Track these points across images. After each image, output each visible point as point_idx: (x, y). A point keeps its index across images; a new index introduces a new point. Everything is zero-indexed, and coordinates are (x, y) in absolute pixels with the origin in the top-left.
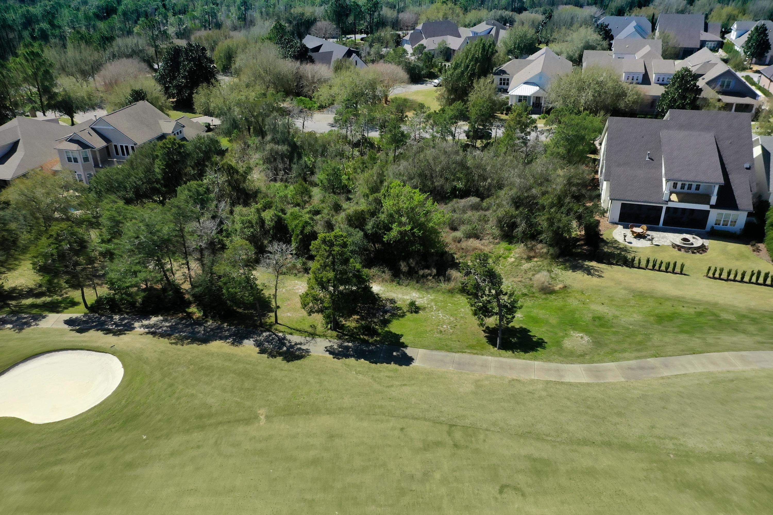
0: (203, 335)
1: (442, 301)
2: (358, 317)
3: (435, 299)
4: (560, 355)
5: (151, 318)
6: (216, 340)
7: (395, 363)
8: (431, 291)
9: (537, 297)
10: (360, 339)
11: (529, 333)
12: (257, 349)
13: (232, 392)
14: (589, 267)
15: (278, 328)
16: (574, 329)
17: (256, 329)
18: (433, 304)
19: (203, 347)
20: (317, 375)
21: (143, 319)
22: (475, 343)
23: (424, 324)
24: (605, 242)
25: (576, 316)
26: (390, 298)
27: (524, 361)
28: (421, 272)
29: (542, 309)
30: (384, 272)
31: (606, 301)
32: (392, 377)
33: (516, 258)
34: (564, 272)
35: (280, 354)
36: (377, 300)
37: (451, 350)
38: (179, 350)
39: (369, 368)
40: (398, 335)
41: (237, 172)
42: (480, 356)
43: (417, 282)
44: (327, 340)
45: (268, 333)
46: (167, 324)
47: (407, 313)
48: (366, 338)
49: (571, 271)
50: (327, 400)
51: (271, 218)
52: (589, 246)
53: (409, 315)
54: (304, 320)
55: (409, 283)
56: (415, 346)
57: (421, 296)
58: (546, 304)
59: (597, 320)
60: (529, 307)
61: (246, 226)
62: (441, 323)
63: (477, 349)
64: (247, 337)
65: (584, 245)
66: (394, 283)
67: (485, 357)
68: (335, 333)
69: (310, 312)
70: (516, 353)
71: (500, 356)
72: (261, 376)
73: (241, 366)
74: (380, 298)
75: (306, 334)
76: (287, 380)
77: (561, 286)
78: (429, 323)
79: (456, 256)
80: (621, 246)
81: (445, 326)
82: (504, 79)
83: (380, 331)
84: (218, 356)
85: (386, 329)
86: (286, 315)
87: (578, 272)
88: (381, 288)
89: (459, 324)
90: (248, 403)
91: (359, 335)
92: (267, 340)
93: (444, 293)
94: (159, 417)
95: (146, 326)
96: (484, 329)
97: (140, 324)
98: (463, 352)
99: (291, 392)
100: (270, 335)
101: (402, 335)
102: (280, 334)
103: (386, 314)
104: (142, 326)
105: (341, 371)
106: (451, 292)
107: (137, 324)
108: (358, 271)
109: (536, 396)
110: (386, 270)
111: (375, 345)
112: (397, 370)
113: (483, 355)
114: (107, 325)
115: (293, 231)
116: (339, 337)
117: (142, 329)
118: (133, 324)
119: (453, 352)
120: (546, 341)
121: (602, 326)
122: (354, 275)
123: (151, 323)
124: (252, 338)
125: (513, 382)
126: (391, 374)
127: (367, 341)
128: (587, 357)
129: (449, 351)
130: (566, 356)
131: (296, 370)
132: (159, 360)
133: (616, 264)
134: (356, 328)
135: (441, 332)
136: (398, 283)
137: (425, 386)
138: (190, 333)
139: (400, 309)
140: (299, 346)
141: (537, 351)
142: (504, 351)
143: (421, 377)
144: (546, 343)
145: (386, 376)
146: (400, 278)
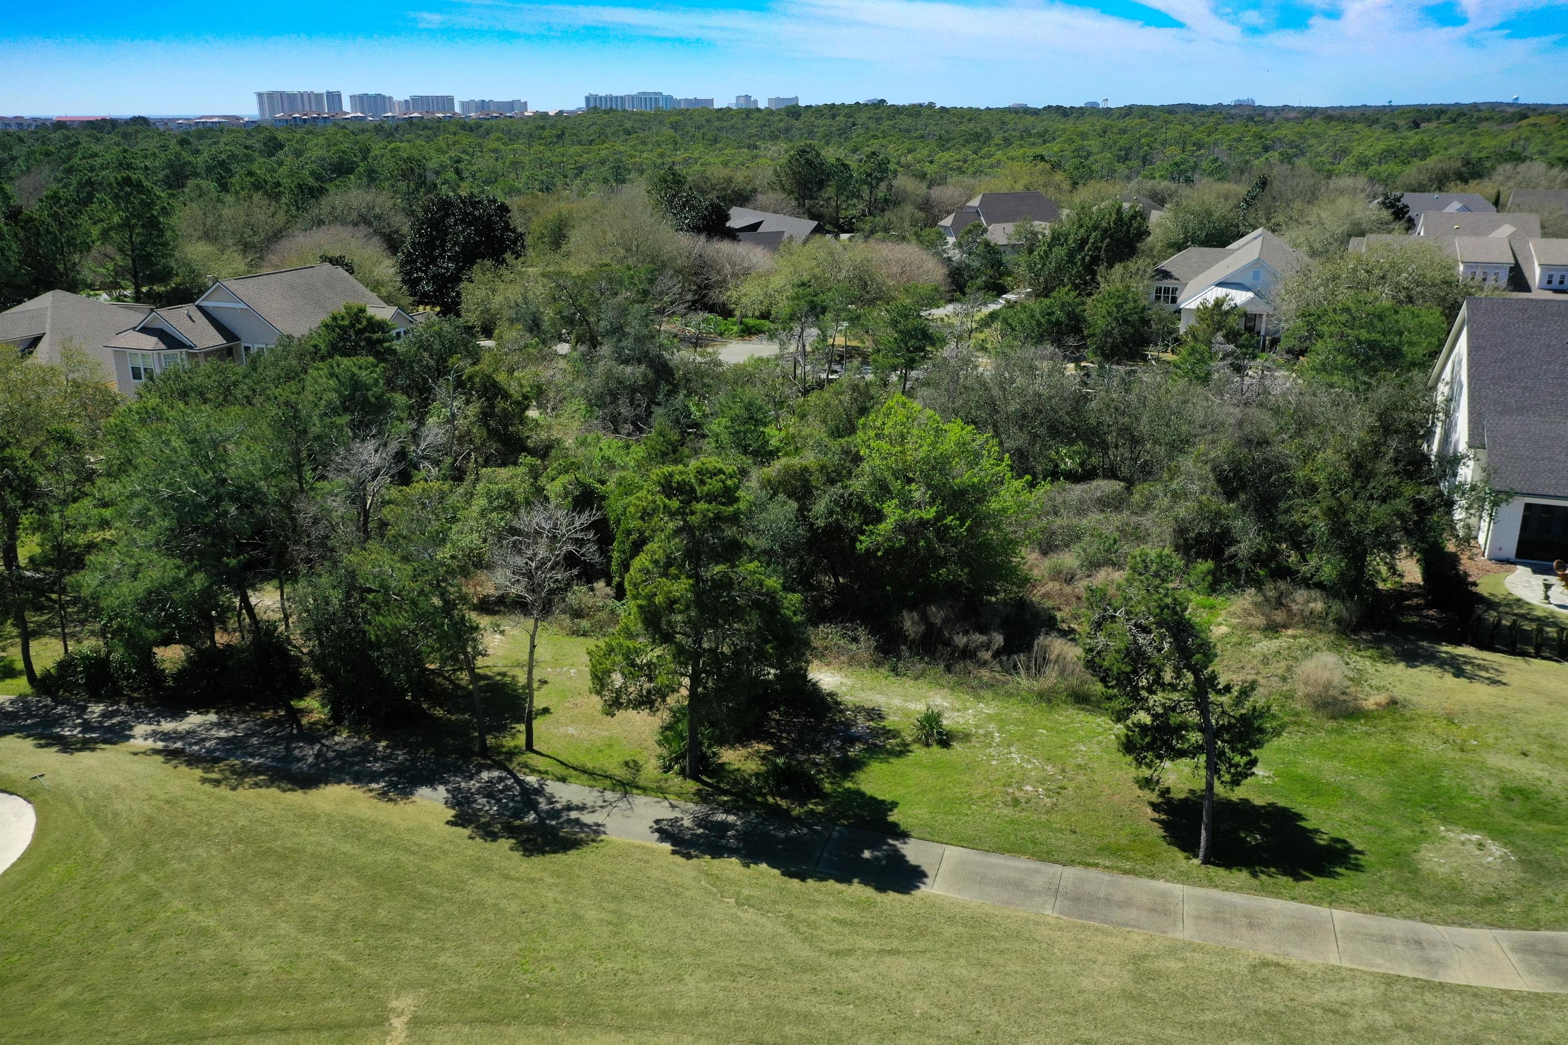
0: (310, 766)
1: (1018, 720)
2: (770, 748)
3: (998, 714)
4: (1416, 895)
5: (188, 715)
6: (339, 782)
7: (865, 882)
8: (988, 694)
9: (1309, 726)
10: (765, 804)
11: (1303, 824)
12: (450, 813)
13: (331, 931)
14: (1454, 657)
15: (530, 762)
16: (1445, 820)
17: (467, 761)
18: (992, 726)
19: (297, 797)
20: (614, 898)
21: (165, 718)
22: (1124, 842)
23: (966, 778)
24: (1490, 604)
25: (1445, 782)
26: (868, 705)
27: (1294, 905)
28: (961, 640)
29: (1332, 758)
30: (855, 640)
31: (1535, 747)
32: (852, 924)
33: (1234, 627)
34: (1380, 666)
35: (511, 831)
36: (829, 709)
37: (1047, 855)
38: (223, 799)
39: (781, 890)
40: (883, 802)
41: (506, 396)
42: (1145, 882)
43: (948, 669)
44: (666, 804)
45: (496, 774)
46: (223, 734)
47: (914, 747)
48: (783, 803)
49: (1401, 666)
50: (625, 983)
51: (565, 488)
52: (1441, 609)
53: (919, 752)
54: (610, 746)
55: (924, 670)
56: (933, 836)
57: (958, 705)
58: (1342, 744)
59: (1518, 797)
60: (1288, 751)
61: (496, 503)
62: (1017, 776)
63: (1134, 860)
64: (430, 781)
65: (1429, 606)
66: (881, 670)
67: (1160, 885)
68: (691, 786)
69: (615, 704)
70: (1263, 877)
71: (1212, 884)
72: (435, 891)
73: (386, 856)
74: (840, 703)
75: (608, 782)
76: (513, 907)
77: (1382, 698)
78: (980, 778)
79: (1059, 615)
80: (1539, 613)
81: (1029, 788)
82: (1167, 290)
83: (827, 787)
84: (329, 823)
85: (848, 785)
86: (562, 730)
87: (1425, 667)
88: (845, 681)
89: (1073, 784)
90: (367, 972)
91: (764, 795)
92: (489, 792)
93: (1024, 700)
94: (70, 991)
95: (165, 734)
96: (1154, 797)
97: (149, 728)
98: (1088, 865)
99: (517, 947)
100: (501, 779)
101: (895, 804)
102: (532, 779)
103: (852, 744)
104: (154, 734)
105: (688, 894)
106: (1047, 698)
107: (141, 729)
108: (771, 594)
109: (1356, 1024)
110: (862, 633)
111: (809, 826)
112: (872, 904)
113: (1153, 877)
114: (62, 726)
115: (618, 522)
116: (702, 797)
117: (150, 741)
118: (131, 728)
119: (1056, 862)
120: (1359, 847)
121: (1536, 814)
122: (757, 605)
123: (180, 729)
124: (445, 783)
125: (1265, 971)
126: (851, 914)
127: (787, 812)
128: (1513, 908)
129: (1041, 859)
130: (1436, 900)
131: (550, 880)
132: (150, 820)
133: (1537, 655)
134: (757, 775)
135: (1016, 802)
136: (895, 670)
137: (962, 961)
138: (274, 758)
139: (895, 734)
140: (574, 815)
141: (1332, 875)
142: (1222, 872)
143: (949, 931)
144: (1361, 853)
145: (834, 920)
146: (899, 658)
